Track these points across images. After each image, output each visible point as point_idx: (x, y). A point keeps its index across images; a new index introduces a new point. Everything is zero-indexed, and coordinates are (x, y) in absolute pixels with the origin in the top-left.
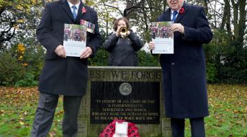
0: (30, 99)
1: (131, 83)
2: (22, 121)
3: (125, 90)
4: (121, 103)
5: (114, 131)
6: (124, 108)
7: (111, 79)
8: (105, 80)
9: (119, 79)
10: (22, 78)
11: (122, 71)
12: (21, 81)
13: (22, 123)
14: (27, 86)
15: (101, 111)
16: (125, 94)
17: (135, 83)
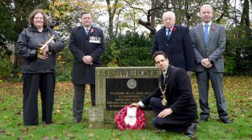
0: (67, 92)
1: (136, 79)
2: (59, 109)
3: (132, 84)
4: (129, 95)
5: (126, 114)
6: (131, 98)
7: (121, 77)
8: (116, 77)
9: (127, 77)
10: (61, 74)
11: (129, 70)
12: (61, 77)
13: (58, 111)
14: (65, 80)
15: (113, 101)
16: (131, 88)
17: (139, 79)
